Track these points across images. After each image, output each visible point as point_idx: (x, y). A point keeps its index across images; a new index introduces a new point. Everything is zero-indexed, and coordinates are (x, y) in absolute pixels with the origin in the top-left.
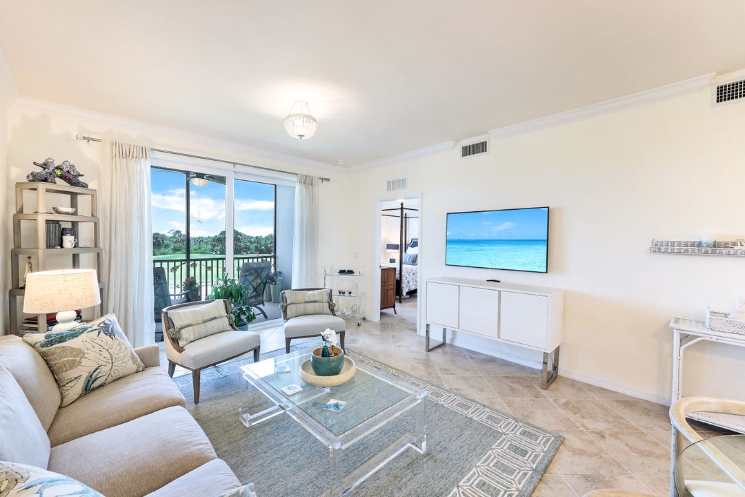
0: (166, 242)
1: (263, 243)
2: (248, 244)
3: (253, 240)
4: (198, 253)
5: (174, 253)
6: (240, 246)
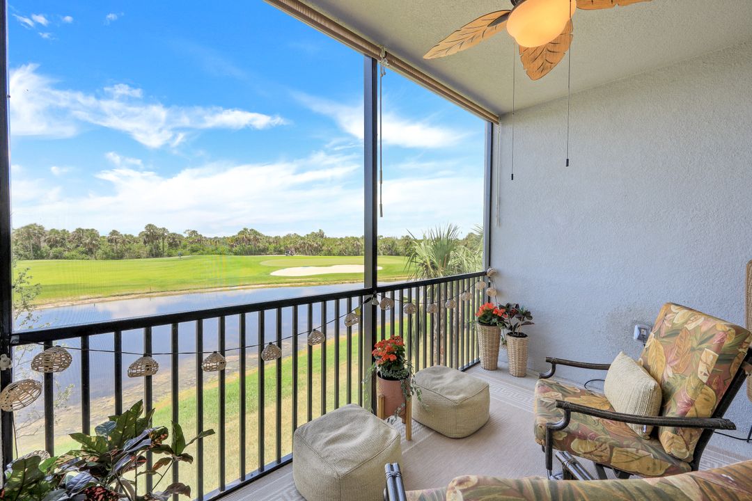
0: (183, 243)
1: (282, 243)
2: (267, 244)
3: (271, 240)
4: (216, 254)
5: (191, 254)
6: (259, 247)
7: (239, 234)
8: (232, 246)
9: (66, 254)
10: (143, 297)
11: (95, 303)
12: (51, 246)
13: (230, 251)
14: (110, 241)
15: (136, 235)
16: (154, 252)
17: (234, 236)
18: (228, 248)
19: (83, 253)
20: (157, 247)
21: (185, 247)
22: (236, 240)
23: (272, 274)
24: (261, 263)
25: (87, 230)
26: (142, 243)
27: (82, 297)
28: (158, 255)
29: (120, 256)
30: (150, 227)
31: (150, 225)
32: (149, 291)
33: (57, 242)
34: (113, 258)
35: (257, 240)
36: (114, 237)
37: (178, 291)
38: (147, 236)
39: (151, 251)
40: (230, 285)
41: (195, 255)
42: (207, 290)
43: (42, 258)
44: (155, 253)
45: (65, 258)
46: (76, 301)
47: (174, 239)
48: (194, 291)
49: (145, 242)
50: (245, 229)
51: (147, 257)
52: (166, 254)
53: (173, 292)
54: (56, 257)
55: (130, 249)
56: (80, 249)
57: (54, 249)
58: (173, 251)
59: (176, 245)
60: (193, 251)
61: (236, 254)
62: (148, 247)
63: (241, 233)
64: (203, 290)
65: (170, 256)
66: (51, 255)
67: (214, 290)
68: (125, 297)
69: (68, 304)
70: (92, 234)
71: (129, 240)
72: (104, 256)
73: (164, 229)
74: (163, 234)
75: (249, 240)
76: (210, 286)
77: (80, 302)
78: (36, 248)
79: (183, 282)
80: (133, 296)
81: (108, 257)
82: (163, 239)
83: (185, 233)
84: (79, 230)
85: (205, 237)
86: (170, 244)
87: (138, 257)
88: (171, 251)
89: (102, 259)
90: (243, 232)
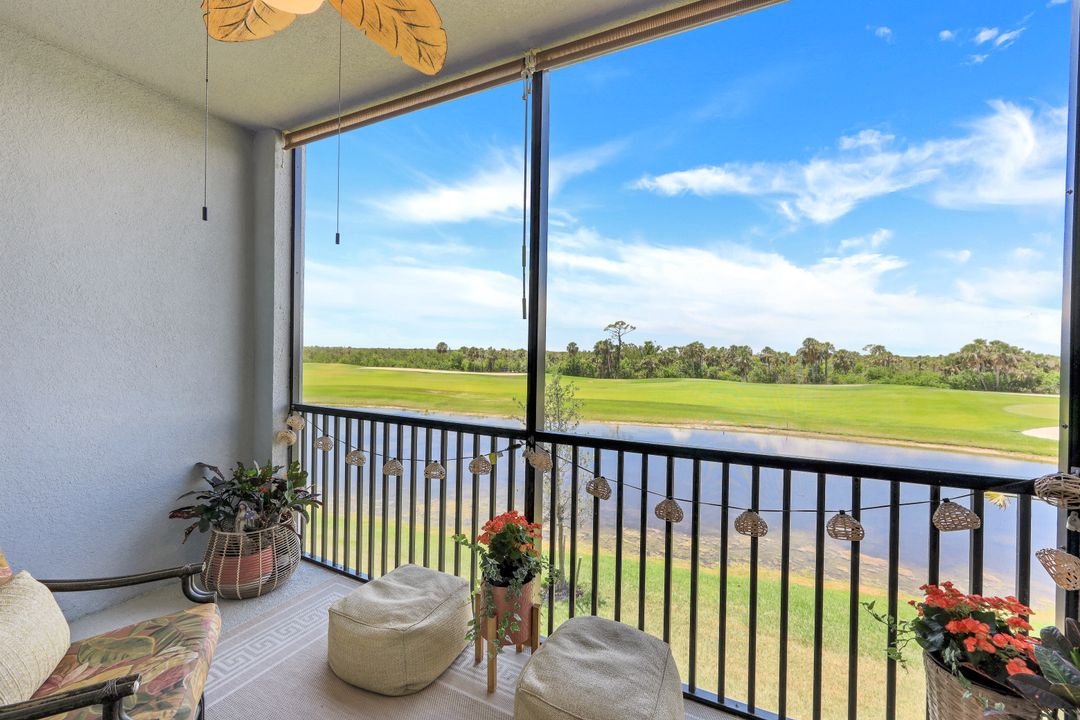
0: (859, 364)
4: (913, 384)
5: (868, 381)
6: (1013, 375)
7: (963, 350)
8: (948, 372)
9: (721, 374)
10: (776, 434)
11: (724, 431)
12: (709, 365)
13: (942, 380)
14: (763, 359)
15: (793, 354)
16: (814, 375)
17: (952, 355)
18: (940, 374)
19: (735, 373)
20: (818, 370)
21: (859, 371)
22: (958, 361)
23: (1026, 433)
24: (1007, 409)
25: (741, 347)
26: (799, 364)
27: (716, 422)
28: (818, 381)
29: (772, 379)
30: (809, 342)
31: (809, 339)
32: (785, 427)
33: (713, 360)
34: (765, 381)
35: (1009, 362)
36: (768, 356)
37: (824, 433)
38: (805, 354)
39: (810, 374)
40: (915, 438)
41: (875, 384)
42: (870, 440)
43: (701, 377)
44: (816, 379)
45: (719, 379)
46: (710, 425)
47: (842, 358)
48: (850, 438)
49: (804, 363)
50: (979, 342)
51: (805, 383)
52: (829, 379)
53: (817, 435)
54: (712, 377)
55: (784, 371)
56: (734, 369)
57: (711, 368)
58: (840, 377)
59: (846, 368)
60: (872, 377)
61: (955, 386)
62: (806, 370)
63: (967, 348)
64: (864, 440)
65: (835, 383)
66: (708, 375)
67: (884, 442)
68: (757, 430)
69: (702, 427)
70: (745, 351)
71: (785, 359)
72: (756, 378)
73: (828, 344)
74: (826, 352)
75: (990, 362)
76: (879, 435)
77: (713, 427)
78: (697, 366)
79: (838, 423)
80: (766, 430)
81: (759, 380)
82: (826, 359)
83: (865, 349)
84: (734, 348)
85: (897, 356)
86: (837, 366)
87: (794, 382)
88: (837, 375)
89: (754, 381)
90: (972, 346)
